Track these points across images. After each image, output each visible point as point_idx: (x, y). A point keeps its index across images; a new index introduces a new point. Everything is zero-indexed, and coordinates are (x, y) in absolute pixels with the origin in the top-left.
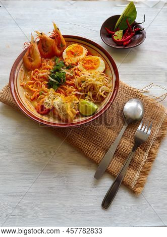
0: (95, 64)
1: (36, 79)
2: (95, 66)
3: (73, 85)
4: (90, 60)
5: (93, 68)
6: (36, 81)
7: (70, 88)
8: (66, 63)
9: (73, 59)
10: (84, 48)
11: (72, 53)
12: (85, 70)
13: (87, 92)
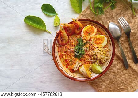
0: (102, 41)
1: (67, 52)
2: (101, 42)
3: (89, 55)
4: (98, 38)
5: (100, 43)
6: (67, 53)
7: (87, 57)
8: (84, 40)
9: (88, 36)
10: (95, 28)
11: (87, 33)
12: (95, 44)
13: (96, 60)
